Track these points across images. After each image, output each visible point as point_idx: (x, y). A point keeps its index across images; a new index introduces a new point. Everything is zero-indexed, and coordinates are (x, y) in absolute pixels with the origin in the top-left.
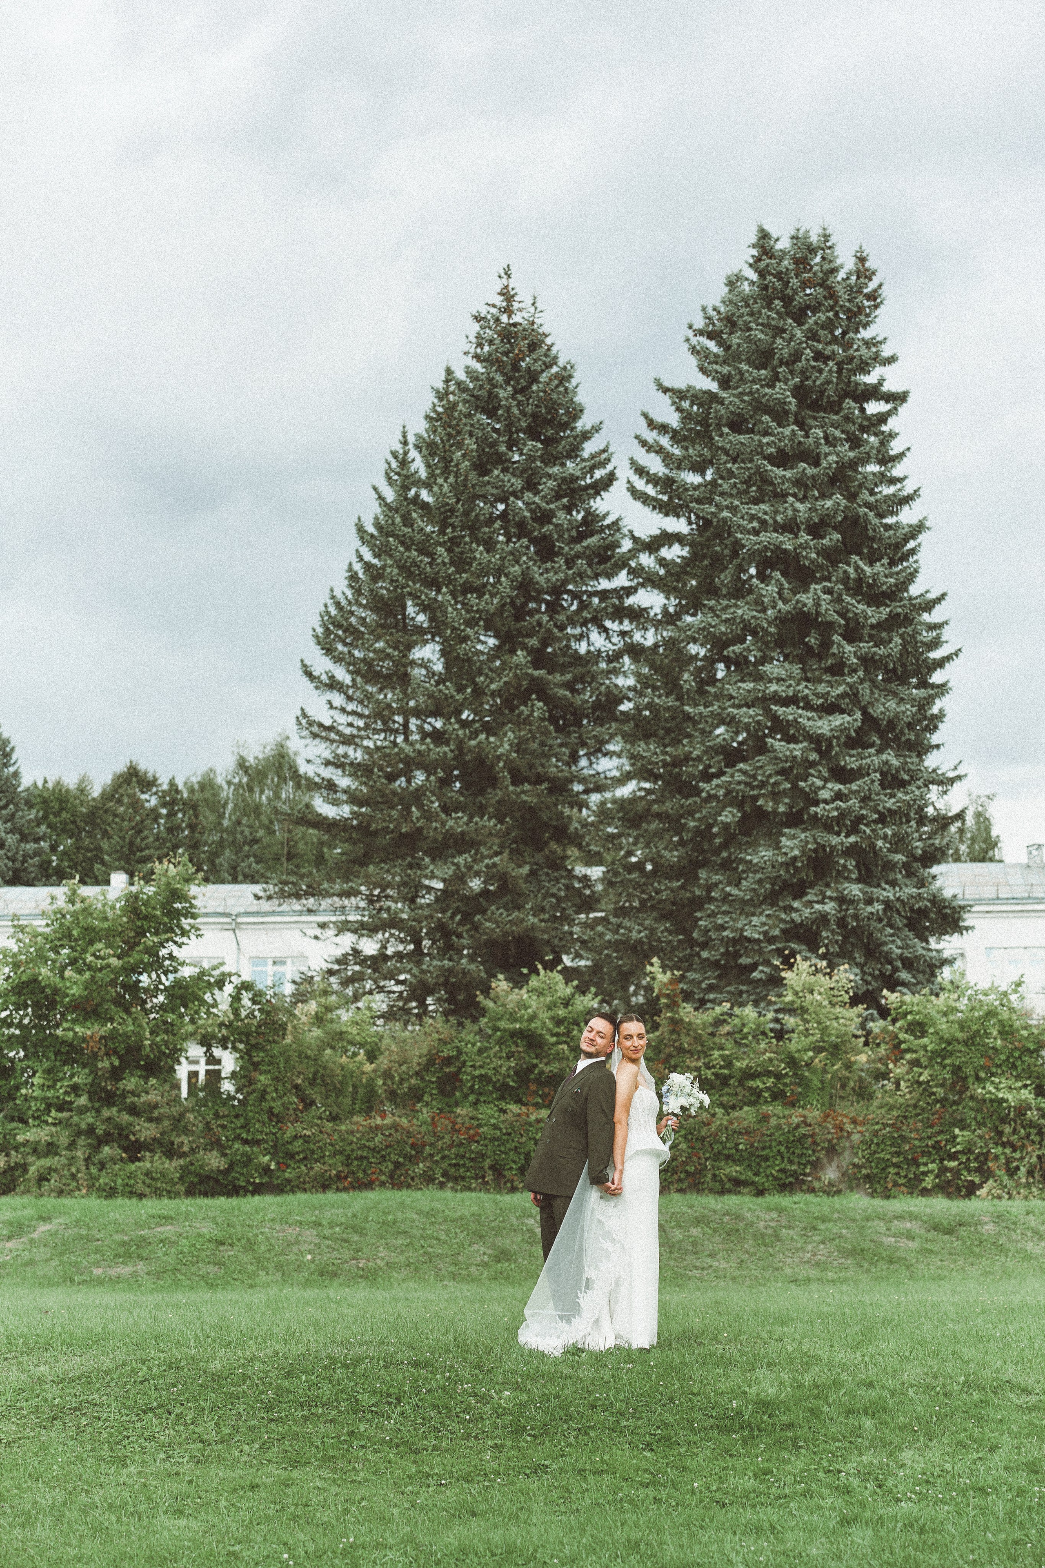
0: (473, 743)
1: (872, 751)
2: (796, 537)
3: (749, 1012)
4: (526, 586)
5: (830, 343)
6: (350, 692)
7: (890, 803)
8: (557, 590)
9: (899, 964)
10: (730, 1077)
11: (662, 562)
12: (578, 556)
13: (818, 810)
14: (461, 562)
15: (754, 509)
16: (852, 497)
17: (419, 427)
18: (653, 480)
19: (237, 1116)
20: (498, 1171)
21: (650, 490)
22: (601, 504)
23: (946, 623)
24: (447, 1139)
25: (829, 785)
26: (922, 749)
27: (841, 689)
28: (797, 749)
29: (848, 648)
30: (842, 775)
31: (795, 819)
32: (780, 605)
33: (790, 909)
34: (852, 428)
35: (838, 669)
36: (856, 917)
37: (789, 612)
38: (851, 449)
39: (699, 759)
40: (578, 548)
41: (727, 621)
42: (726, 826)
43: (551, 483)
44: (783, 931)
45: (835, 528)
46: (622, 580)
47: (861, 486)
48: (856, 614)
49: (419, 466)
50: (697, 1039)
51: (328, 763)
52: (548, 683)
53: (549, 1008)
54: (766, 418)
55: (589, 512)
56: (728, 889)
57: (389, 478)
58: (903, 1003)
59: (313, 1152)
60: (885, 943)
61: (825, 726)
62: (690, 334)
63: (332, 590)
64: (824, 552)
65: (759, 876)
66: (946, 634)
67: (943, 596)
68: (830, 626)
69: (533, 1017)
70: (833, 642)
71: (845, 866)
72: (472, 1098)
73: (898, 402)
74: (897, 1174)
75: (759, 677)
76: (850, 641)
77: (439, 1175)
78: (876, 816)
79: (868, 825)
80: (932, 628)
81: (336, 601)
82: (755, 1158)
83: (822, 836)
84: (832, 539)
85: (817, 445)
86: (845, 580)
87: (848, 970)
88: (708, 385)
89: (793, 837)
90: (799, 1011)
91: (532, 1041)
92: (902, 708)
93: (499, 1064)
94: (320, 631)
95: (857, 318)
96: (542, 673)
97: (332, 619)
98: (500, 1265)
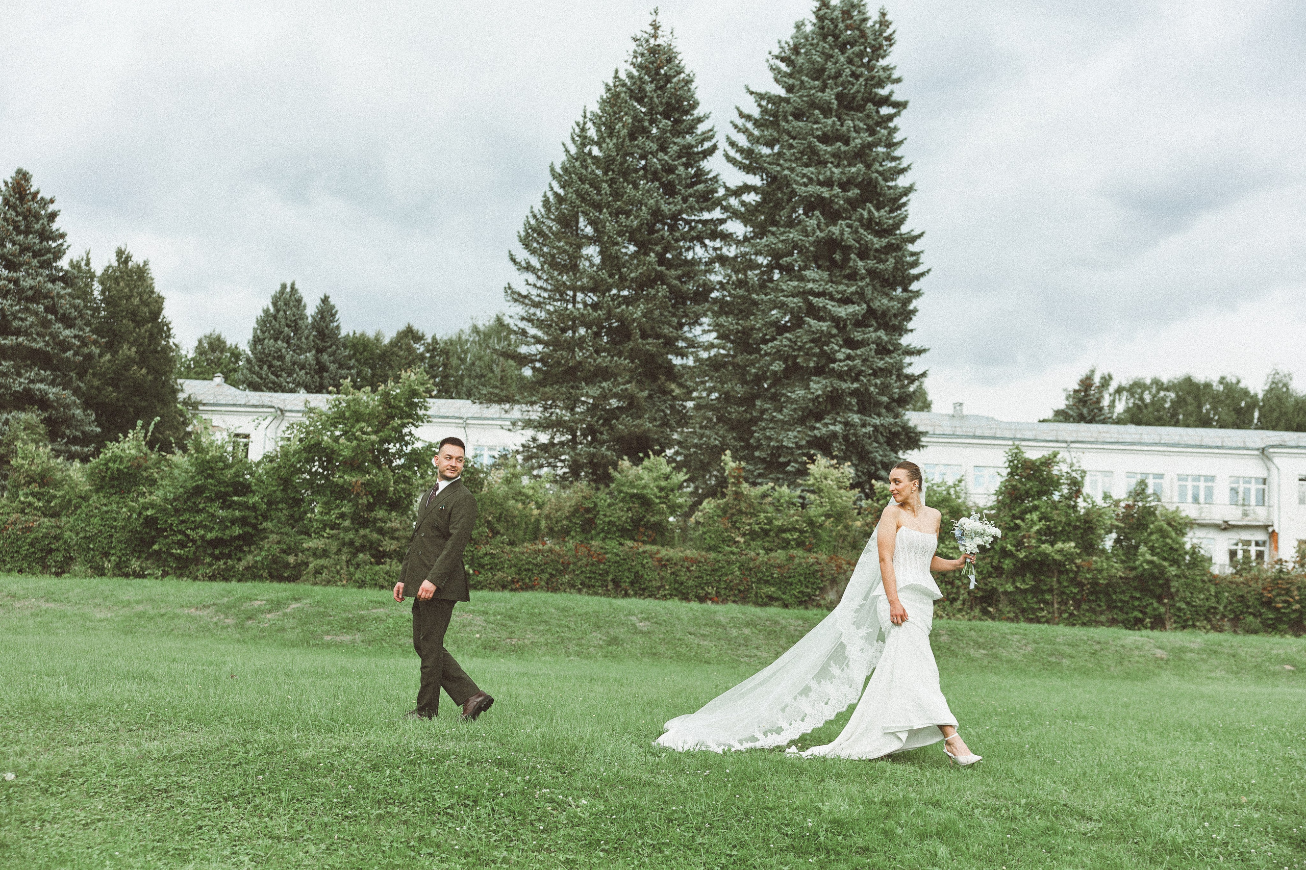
0: (618, 310)
1: (871, 329)
2: (832, 190)
3: (785, 489)
4: (656, 213)
5: (859, 67)
6: (540, 273)
7: (881, 364)
8: (675, 217)
9: (880, 466)
10: (770, 530)
11: (743, 203)
12: (691, 195)
13: (836, 365)
14: (617, 195)
15: (805, 171)
16: (868, 166)
17: (593, 107)
18: (740, 150)
20: (616, 583)
21: (738, 157)
22: (706, 165)
23: (922, 252)
24: (584, 561)
25: (843, 350)
26: (901, 330)
27: (853, 289)
28: (824, 326)
29: (860, 263)
30: (851, 343)
31: (819, 371)
32: (818, 233)
33: (813, 428)
34: (870, 122)
35: (853, 276)
36: (855, 435)
37: (823, 238)
38: (870, 135)
39: (760, 329)
40: (690, 191)
41: (782, 241)
42: (775, 373)
43: (676, 148)
44: (808, 442)
45: (856, 186)
46: (717, 214)
47: (874, 160)
48: (866, 241)
49: (592, 132)
50: (751, 505)
51: (523, 319)
52: (666, 275)
53: (655, 480)
54: (817, 112)
55: (699, 169)
56: (774, 414)
57: (573, 139)
58: (884, 489)
59: (496, 565)
60: (872, 452)
61: (842, 311)
62: (770, 57)
63: (532, 207)
64: (848, 200)
65: (794, 406)
66: (923, 258)
67: (922, 234)
68: (850, 247)
69: (644, 487)
70: (850, 259)
71: (850, 403)
73: (901, 108)
75: (802, 279)
76: (861, 260)
77: (578, 583)
78: (871, 371)
79: (864, 377)
80: (913, 254)
81: (535, 216)
82: (784, 583)
83: (837, 383)
84: (854, 192)
85: (849, 131)
86: (861, 219)
87: (849, 466)
88: (779, 91)
89: (818, 382)
90: (817, 491)
91: (644, 501)
92: (891, 304)
93: (621, 515)
94: (523, 234)
95: (878, 51)
96: (663, 268)
97: (530, 227)
98: (610, 647)
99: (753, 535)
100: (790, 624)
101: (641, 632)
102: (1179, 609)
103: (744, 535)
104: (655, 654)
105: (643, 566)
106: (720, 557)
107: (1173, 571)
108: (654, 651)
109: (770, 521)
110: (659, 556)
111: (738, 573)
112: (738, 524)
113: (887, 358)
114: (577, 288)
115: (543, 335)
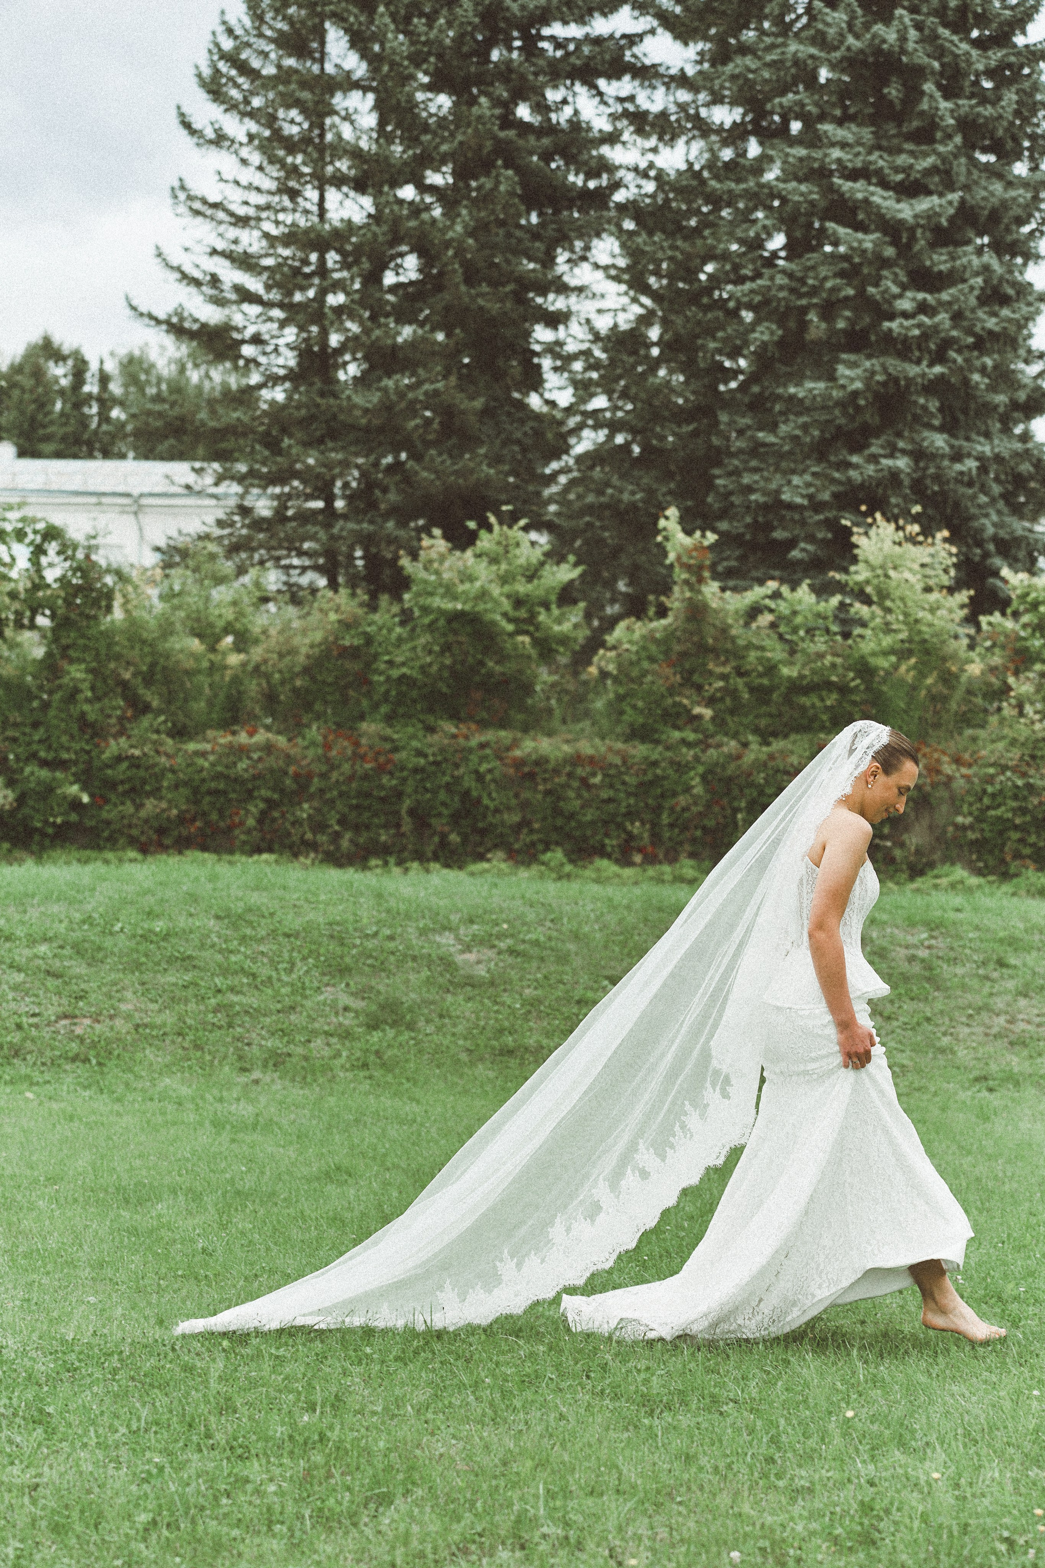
0: (412, 224)
1: (970, 249)
3: (804, 595)
6: (245, 153)
7: (991, 323)
9: (991, 547)
10: (771, 690)
13: (894, 325)
19: (35, 725)
20: (422, 820)
24: (346, 767)
25: (909, 294)
26: (1028, 255)
27: (928, 163)
29: (944, 105)
30: (925, 279)
31: (858, 340)
32: (850, 40)
33: (845, 465)
35: (928, 134)
36: (938, 478)
37: (861, 51)
44: (835, 495)
48: (957, 56)
50: (727, 630)
51: (214, 252)
52: (518, 149)
53: (504, 580)
56: (761, 435)
58: (1032, 588)
59: (144, 782)
61: (906, 210)
63: (222, 13)
65: (805, 419)
68: (919, 70)
69: (481, 596)
70: (922, 93)
71: (924, 408)
72: (384, 709)
74: (1021, 841)
76: (946, 97)
77: (333, 820)
78: (971, 340)
79: (959, 351)
81: (230, 31)
83: (895, 365)
87: (945, 540)
89: (853, 365)
90: (878, 596)
91: (479, 630)
92: (1013, 193)
94: (207, 72)
96: (511, 133)
97: (224, 56)
98: (376, 1036)
99: (733, 703)
100: (893, 941)
101: (471, 982)
103: (711, 702)
104: (510, 1052)
105: (479, 777)
106: (659, 754)
108: (509, 1040)
109: (770, 669)
110: (518, 753)
111: (698, 790)
112: (696, 678)
113: (1005, 312)
114: (322, 182)
115: (255, 285)
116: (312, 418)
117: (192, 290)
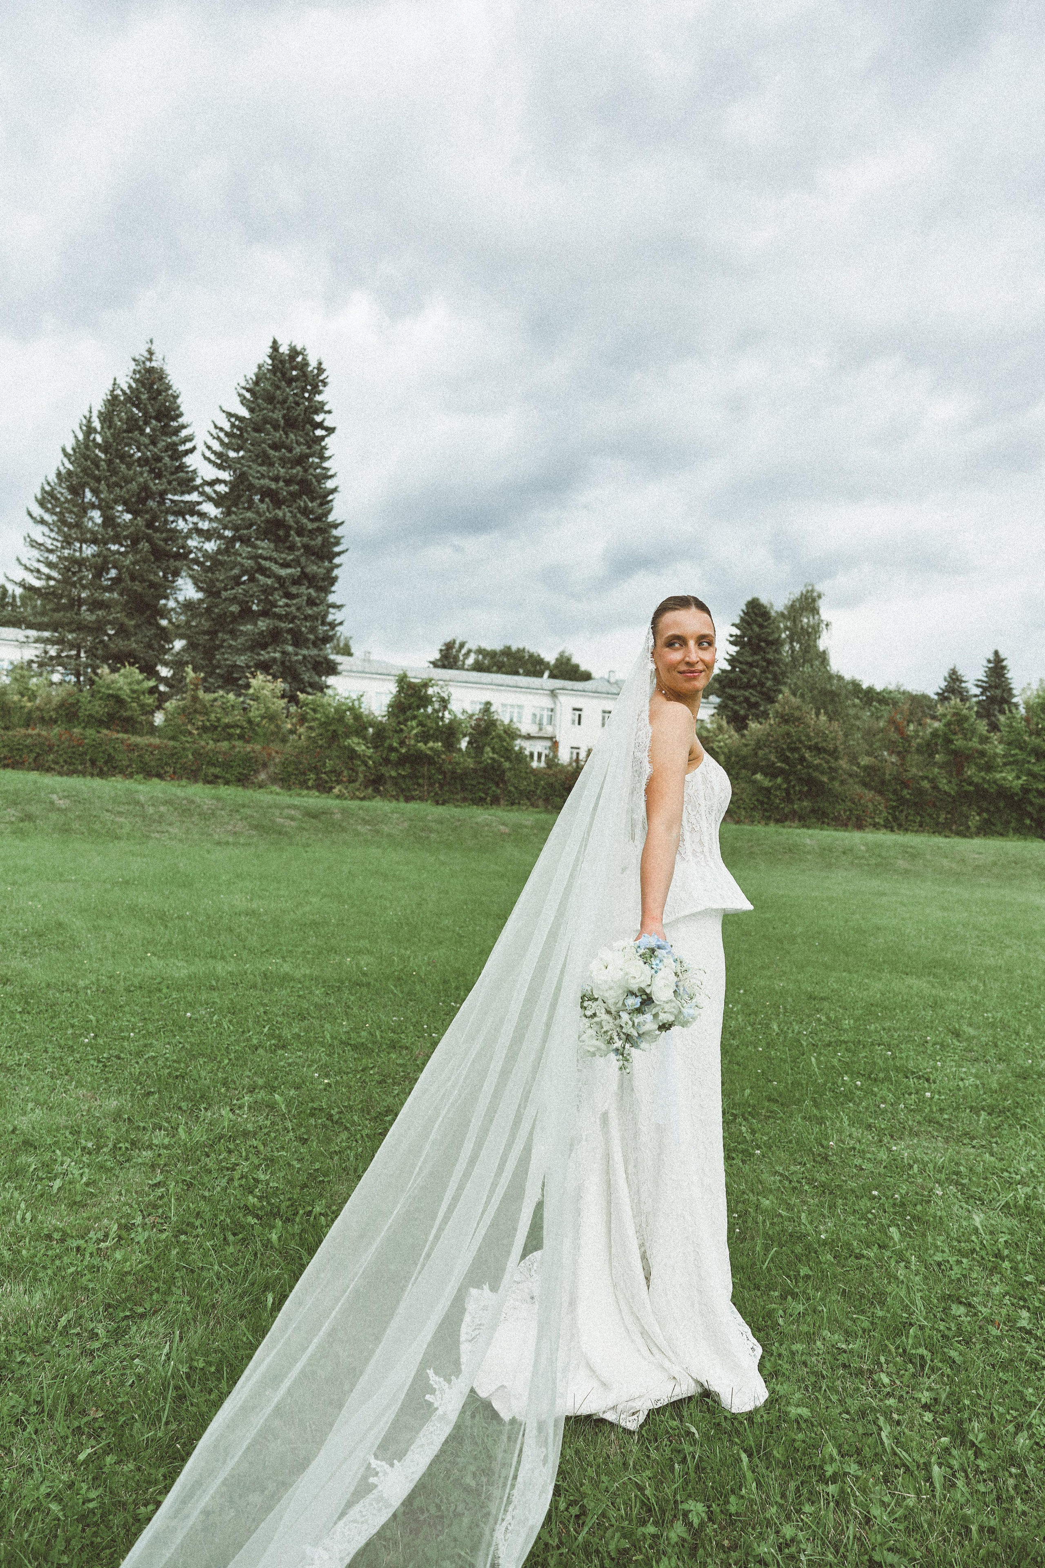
1: (304, 587)
2: (278, 484)
3: (231, 696)
4: (145, 488)
5: (301, 398)
6: (51, 527)
7: (310, 612)
8: (162, 494)
9: (306, 683)
10: (218, 726)
11: (215, 492)
12: (174, 481)
13: (277, 610)
14: (114, 472)
15: (259, 469)
16: (306, 471)
17: (98, 406)
18: (214, 453)
20: (93, 762)
21: (213, 457)
22: (188, 460)
23: (342, 536)
24: (67, 744)
25: (282, 600)
26: (327, 590)
27: (291, 557)
28: (269, 581)
29: (297, 539)
30: (288, 595)
31: (265, 613)
32: (267, 514)
33: (259, 654)
34: (308, 439)
35: (292, 548)
36: (290, 661)
37: (271, 518)
38: (306, 448)
39: (222, 581)
40: (174, 477)
41: (242, 519)
42: (232, 613)
43: (163, 444)
44: (253, 664)
45: (296, 483)
46: (194, 497)
47: (309, 466)
48: (302, 524)
49: (97, 424)
50: (205, 706)
51: (39, 561)
52: (153, 537)
53: (130, 684)
54: (269, 427)
55: (181, 462)
56: (231, 642)
57: (81, 428)
60: (301, 674)
61: (283, 572)
62: (238, 387)
63: (47, 476)
64: (290, 493)
65: (246, 637)
66: (342, 541)
67: (342, 523)
68: (290, 527)
69: (120, 689)
70: (290, 535)
71: (286, 638)
72: (83, 724)
73: (330, 432)
74: (295, 779)
75: (255, 547)
76: (299, 536)
77: (61, 761)
78: (302, 617)
79: (298, 620)
80: (335, 537)
81: (49, 484)
82: (227, 765)
83: (276, 623)
84: (294, 488)
85: (292, 442)
86: (299, 508)
87: (281, 682)
88: (244, 413)
89: (263, 622)
90: (256, 698)
91: (119, 700)
92: (320, 571)
93: (98, 708)
94: (39, 496)
95: (316, 391)
96: (150, 531)
97: (46, 492)
98: (21, 825)
99: (204, 729)
102: (510, 792)
103: (198, 729)
104: (66, 831)
105: (115, 750)
106: (177, 744)
107: (507, 765)
108: (66, 827)
109: (219, 720)
110: (129, 742)
111: (190, 756)
112: (193, 721)
113: (315, 609)
114: (82, 541)
115: (54, 574)
116: (72, 623)
117: (29, 573)
